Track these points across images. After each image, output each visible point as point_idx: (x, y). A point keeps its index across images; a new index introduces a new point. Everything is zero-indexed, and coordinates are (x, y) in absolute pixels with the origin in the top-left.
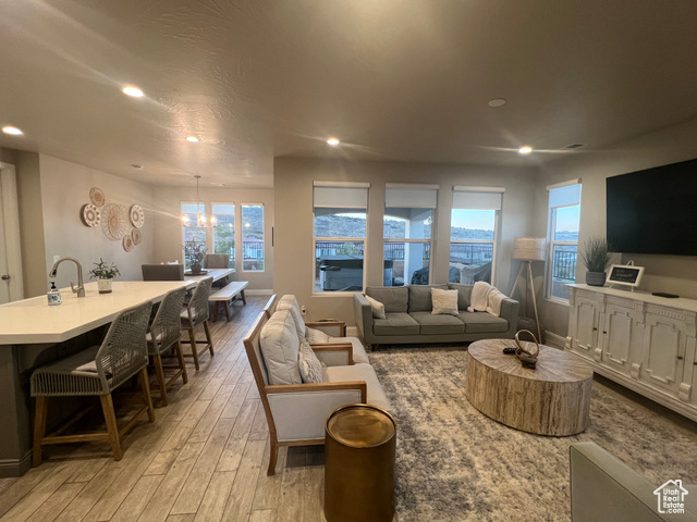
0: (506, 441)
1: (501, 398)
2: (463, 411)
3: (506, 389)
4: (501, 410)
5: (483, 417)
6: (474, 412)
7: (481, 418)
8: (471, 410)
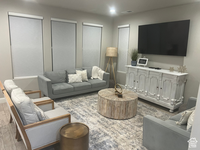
0: (116, 124)
1: (113, 110)
2: (99, 118)
3: (114, 106)
4: (113, 114)
5: (106, 118)
6: (103, 117)
7: (106, 119)
8: (101, 117)
